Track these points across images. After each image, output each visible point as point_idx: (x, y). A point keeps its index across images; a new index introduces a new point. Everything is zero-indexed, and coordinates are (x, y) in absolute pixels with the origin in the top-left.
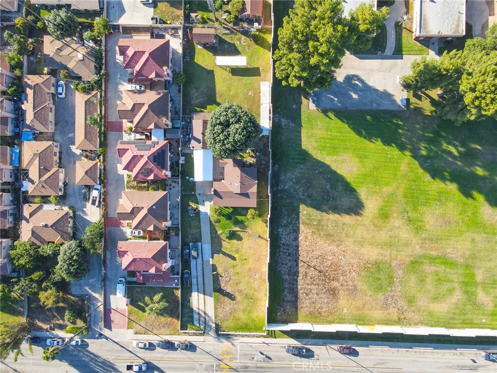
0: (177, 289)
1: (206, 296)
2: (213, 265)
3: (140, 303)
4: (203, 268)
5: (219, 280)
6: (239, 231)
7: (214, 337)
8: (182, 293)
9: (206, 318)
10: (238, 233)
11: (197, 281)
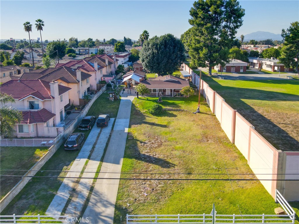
2: (128, 133)
5: (138, 146)
6: (172, 110)
9: (92, 197)
10: (170, 112)
11: (94, 148)
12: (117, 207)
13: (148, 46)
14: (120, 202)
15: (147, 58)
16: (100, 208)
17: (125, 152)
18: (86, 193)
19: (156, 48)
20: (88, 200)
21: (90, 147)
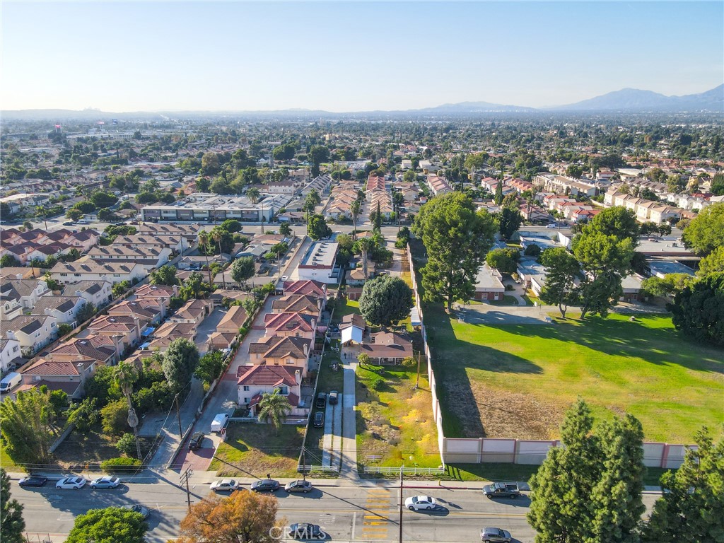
0: (302, 426)
1: (344, 438)
2: (356, 411)
3: (240, 442)
4: (342, 414)
5: (365, 424)
6: (393, 384)
7: (355, 481)
8: (308, 431)
9: (343, 459)
10: (392, 387)
11: (333, 425)
12: (358, 464)
13: (369, 294)
14: (359, 462)
15: (368, 310)
16: (350, 465)
17: (357, 429)
18: (339, 457)
19: (379, 301)
20: (341, 460)
21: (331, 424)
